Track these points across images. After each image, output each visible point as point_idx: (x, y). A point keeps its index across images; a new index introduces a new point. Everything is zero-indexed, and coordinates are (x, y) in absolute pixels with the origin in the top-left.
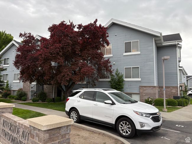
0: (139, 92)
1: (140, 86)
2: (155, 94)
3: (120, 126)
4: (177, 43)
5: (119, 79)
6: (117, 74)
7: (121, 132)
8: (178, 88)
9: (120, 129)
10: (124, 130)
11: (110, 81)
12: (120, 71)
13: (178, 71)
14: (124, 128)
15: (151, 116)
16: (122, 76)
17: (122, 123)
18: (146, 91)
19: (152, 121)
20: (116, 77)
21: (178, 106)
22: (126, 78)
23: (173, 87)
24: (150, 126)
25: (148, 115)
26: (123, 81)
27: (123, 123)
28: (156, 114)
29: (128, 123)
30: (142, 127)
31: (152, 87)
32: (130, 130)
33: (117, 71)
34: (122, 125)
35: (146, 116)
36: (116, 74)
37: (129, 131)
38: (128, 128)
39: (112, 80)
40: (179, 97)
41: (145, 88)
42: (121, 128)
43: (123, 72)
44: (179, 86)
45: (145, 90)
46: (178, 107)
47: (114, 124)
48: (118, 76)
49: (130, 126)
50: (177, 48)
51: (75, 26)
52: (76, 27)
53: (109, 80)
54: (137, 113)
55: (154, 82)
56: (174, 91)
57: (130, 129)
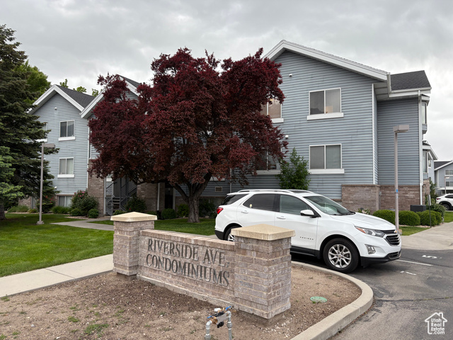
0: (339, 198)
1: (342, 186)
2: (374, 201)
3: (330, 253)
4: (419, 93)
5: (298, 171)
6: (294, 161)
7: (333, 262)
8: (421, 188)
9: (330, 258)
10: (339, 260)
11: (279, 176)
12: (299, 154)
13: (421, 152)
14: (339, 256)
15: (386, 235)
16: (305, 164)
17: (333, 248)
18: (355, 196)
19: (387, 244)
20: (291, 165)
21: (421, 224)
22: (312, 168)
23: (410, 187)
24: (384, 252)
25: (379, 234)
26: (306, 174)
27: (336, 248)
28: (392, 231)
29: (344, 247)
30: (370, 253)
31: (368, 186)
32: (350, 259)
33: (294, 153)
34: (333, 252)
35: (376, 235)
36: (292, 160)
37: (347, 261)
38: (345, 255)
39: (284, 172)
40: (422, 206)
41: (352, 190)
42: (333, 256)
43: (306, 156)
44: (421, 184)
45: (354, 193)
46: (421, 226)
47: (319, 249)
48: (296, 164)
49: (349, 252)
50: (419, 105)
51: (218, 62)
52: (219, 65)
53: (278, 172)
54: (360, 229)
55: (371, 176)
56: (411, 195)
57: (349, 257)
